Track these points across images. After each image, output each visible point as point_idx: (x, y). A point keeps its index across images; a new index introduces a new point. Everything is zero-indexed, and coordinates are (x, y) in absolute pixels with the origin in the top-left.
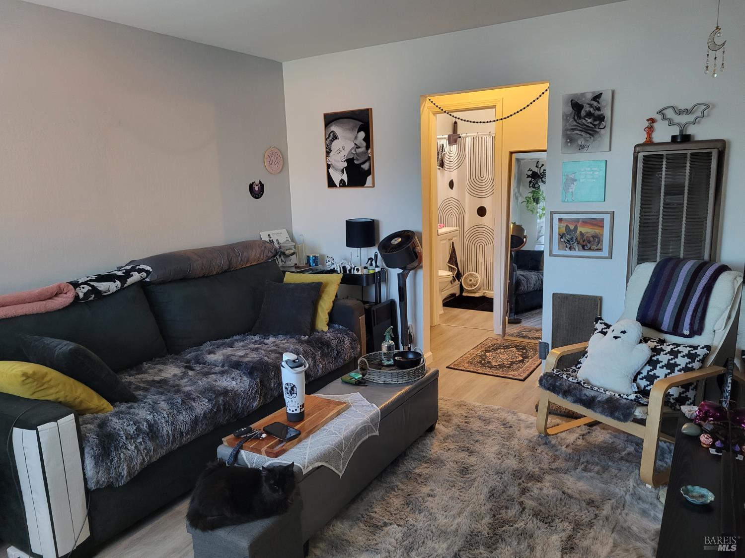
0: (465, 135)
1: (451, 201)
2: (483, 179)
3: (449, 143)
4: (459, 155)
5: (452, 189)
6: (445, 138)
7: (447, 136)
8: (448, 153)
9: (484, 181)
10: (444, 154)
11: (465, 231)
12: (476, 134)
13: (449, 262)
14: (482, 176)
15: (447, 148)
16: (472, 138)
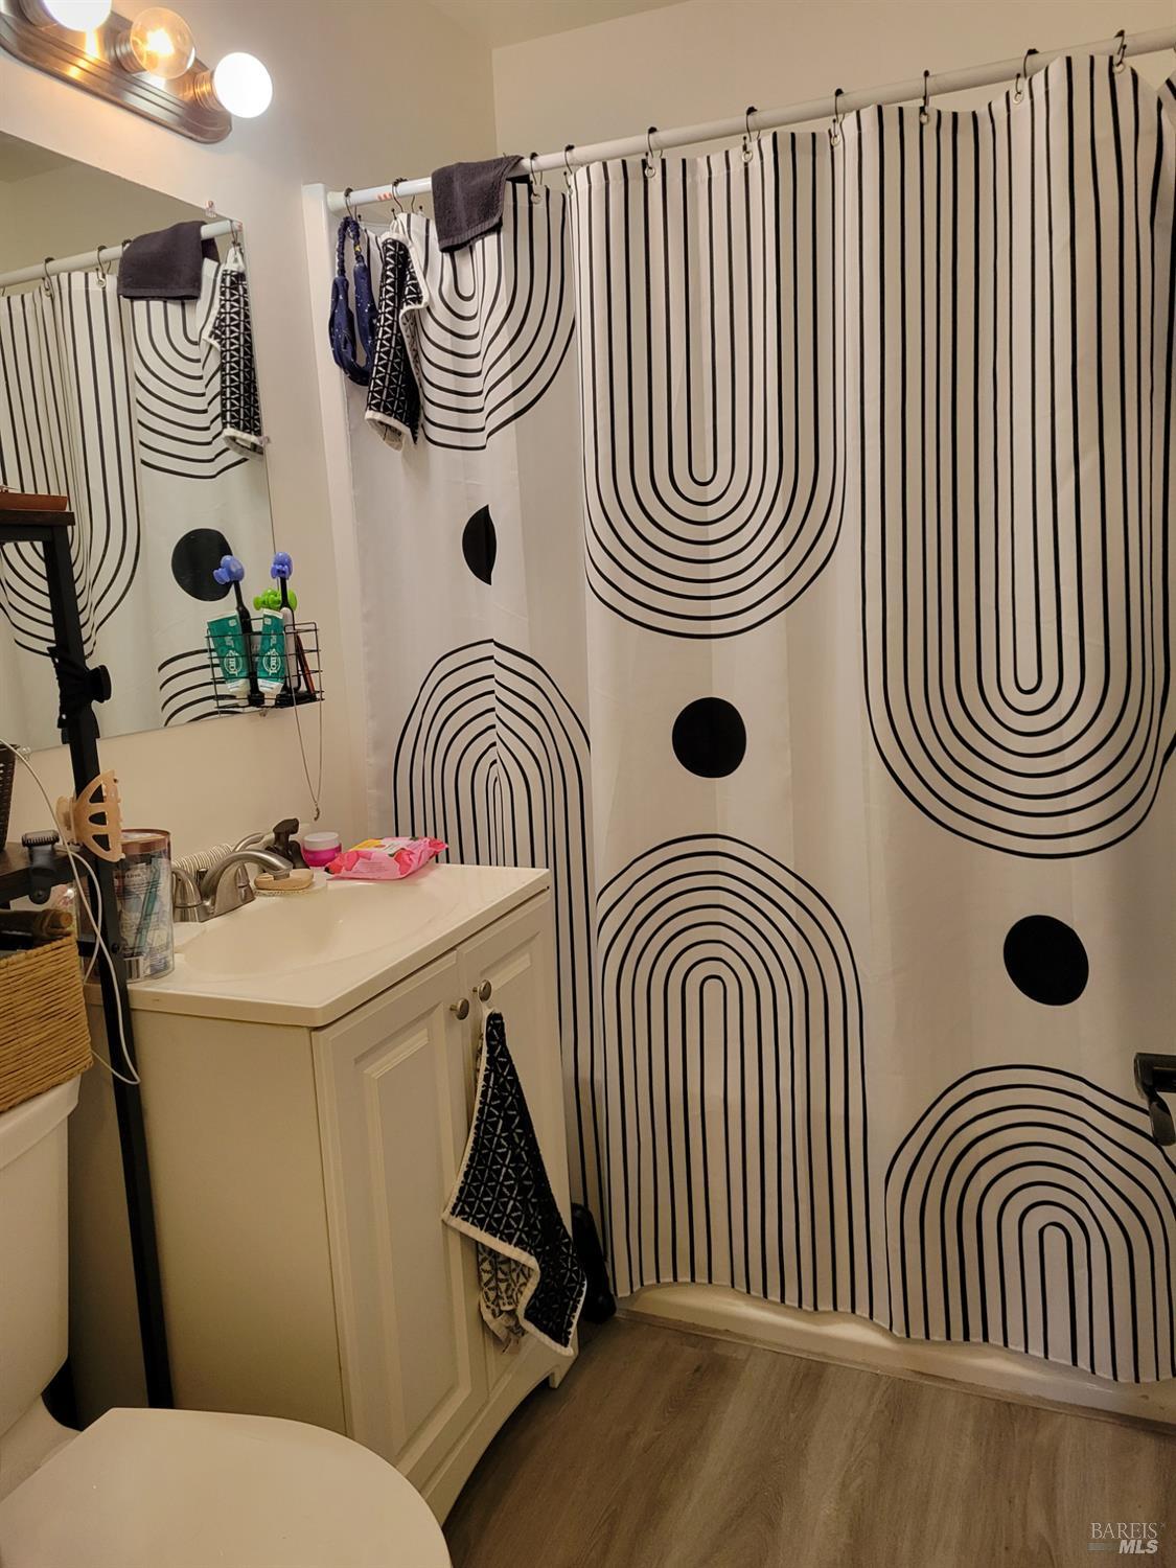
0: (559, 157)
1: (488, 668)
2: (711, 492)
3: (442, 235)
4: (517, 310)
5: (489, 581)
6: (412, 203)
7: (425, 184)
8: (440, 311)
9: (712, 512)
10: (414, 320)
11: (597, 885)
12: (641, 140)
13: (468, 1204)
14: (703, 471)
15: (432, 274)
16: (615, 168)
